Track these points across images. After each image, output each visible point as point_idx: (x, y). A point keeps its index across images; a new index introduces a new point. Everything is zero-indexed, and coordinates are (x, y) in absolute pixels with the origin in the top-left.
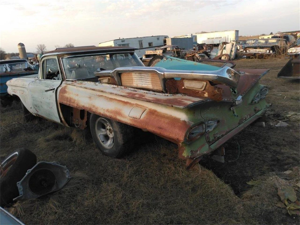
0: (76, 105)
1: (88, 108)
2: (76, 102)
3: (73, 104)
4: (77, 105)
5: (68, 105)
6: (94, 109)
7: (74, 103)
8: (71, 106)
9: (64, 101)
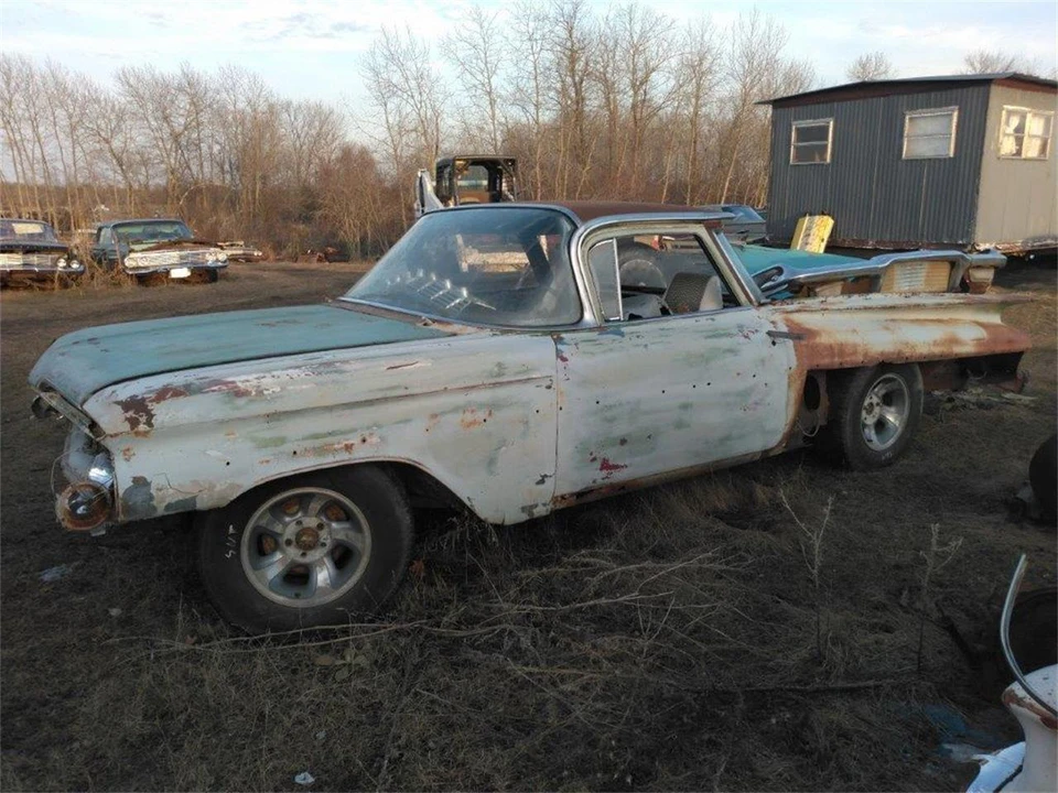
0: (860, 358)
1: (893, 353)
2: (860, 349)
3: (853, 358)
4: (866, 355)
5: (836, 367)
6: (907, 352)
7: (855, 353)
8: (846, 366)
9: (823, 358)
